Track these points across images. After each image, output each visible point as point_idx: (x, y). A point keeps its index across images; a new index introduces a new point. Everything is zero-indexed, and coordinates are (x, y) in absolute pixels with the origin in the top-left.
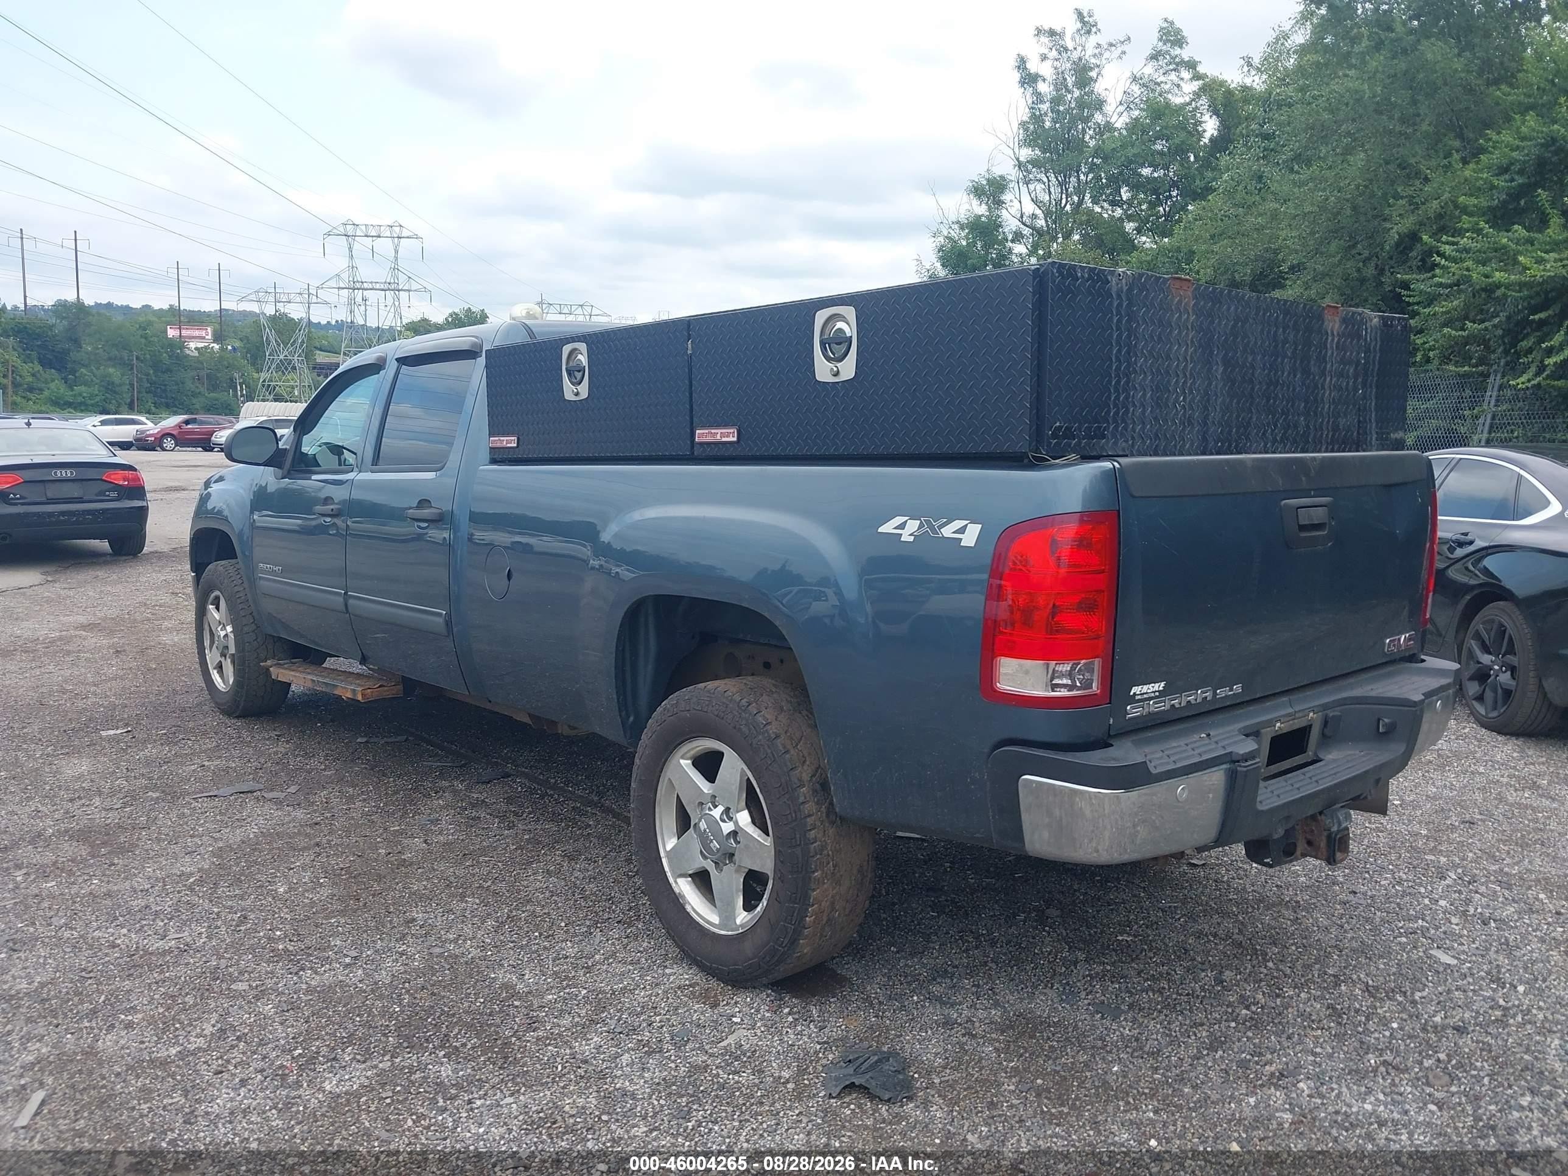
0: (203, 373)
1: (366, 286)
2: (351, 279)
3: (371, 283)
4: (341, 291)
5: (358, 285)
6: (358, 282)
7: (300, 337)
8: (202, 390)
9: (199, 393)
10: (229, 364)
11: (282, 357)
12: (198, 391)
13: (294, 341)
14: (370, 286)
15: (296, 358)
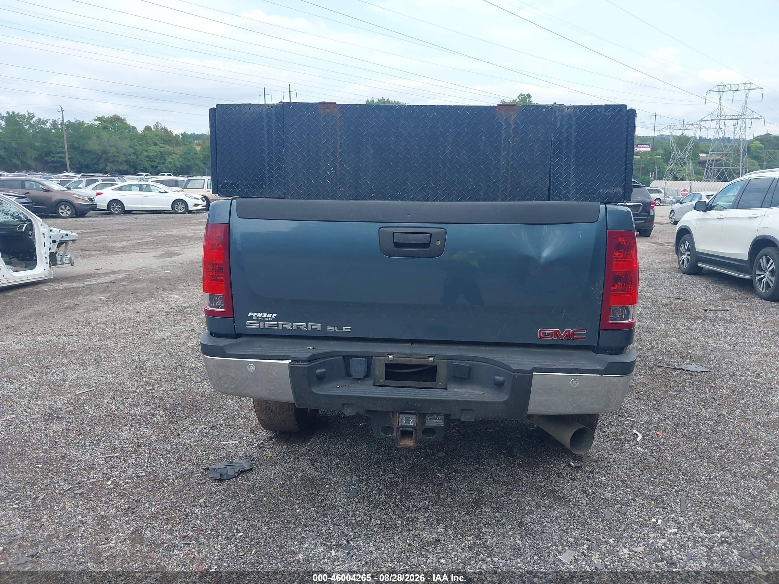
0: (641, 167)
1: (727, 118)
2: (719, 115)
3: (730, 116)
4: (713, 122)
5: (722, 118)
6: (723, 116)
7: (689, 146)
8: (639, 175)
9: (637, 176)
10: (654, 162)
11: (679, 158)
12: (637, 175)
13: (686, 149)
14: (730, 118)
15: (686, 158)
